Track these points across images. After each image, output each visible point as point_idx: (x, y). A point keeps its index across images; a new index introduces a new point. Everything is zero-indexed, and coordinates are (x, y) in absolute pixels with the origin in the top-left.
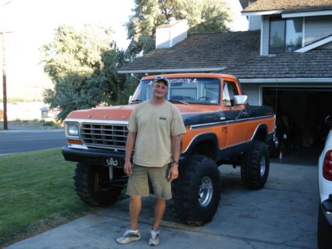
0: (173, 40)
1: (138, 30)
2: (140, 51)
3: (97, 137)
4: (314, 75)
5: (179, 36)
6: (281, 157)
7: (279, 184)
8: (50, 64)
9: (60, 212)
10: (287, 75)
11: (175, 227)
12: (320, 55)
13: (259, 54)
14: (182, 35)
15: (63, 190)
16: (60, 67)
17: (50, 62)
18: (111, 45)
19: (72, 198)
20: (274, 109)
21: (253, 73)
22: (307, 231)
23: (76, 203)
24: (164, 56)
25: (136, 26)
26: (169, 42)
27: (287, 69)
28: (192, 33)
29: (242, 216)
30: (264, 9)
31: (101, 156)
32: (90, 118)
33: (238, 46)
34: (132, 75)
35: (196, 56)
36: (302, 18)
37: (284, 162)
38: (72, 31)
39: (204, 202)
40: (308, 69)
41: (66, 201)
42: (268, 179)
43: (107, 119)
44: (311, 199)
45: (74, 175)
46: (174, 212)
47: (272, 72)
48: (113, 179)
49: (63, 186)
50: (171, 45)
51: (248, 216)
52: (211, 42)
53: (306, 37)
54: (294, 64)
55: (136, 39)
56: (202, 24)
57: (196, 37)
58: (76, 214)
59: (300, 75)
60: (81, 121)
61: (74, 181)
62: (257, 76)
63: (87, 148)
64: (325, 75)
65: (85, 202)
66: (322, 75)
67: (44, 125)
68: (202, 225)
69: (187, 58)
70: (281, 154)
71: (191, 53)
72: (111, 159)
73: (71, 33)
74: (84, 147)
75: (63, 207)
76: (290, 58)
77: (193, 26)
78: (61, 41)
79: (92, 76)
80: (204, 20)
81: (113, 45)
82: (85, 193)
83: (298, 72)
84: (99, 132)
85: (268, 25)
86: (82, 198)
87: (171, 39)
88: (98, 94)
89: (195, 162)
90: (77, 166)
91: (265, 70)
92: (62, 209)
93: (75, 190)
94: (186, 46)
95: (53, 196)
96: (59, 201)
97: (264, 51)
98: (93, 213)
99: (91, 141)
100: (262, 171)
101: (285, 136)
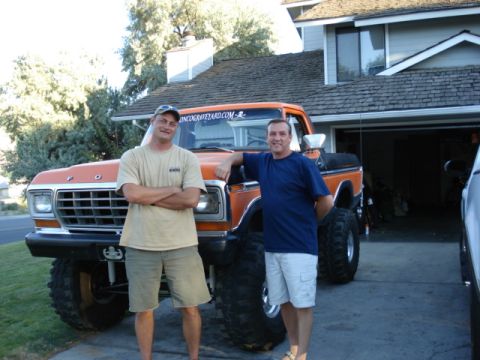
0: (194, 69)
1: (139, 58)
2: (143, 89)
3: (84, 212)
4: (412, 106)
5: (201, 64)
6: (367, 233)
7: (375, 272)
8: (7, 114)
9: (28, 344)
10: (371, 107)
11: (225, 355)
12: (415, 77)
13: (323, 83)
14: (206, 61)
15: (33, 307)
16: (23, 116)
17: (7, 110)
18: (100, 82)
19: (47, 319)
20: (359, 158)
21: (320, 107)
22: (443, 344)
23: (55, 328)
24: (181, 94)
25: (136, 53)
26: (187, 72)
27: (371, 100)
28: (220, 59)
29: (331, 328)
30: (327, 15)
31: (93, 244)
32: (71, 180)
33: (290, 74)
34: (134, 122)
35: (229, 90)
36: (383, 26)
37: (373, 239)
38: (40, 63)
39: (271, 311)
40: (402, 98)
41: (37, 325)
42: (359, 267)
43: (100, 180)
44: (430, 293)
45: (50, 281)
46: (223, 331)
47: (348, 105)
48: (114, 283)
49: (33, 300)
50: (190, 78)
51: (341, 328)
52: (249, 70)
53: (391, 53)
54: (379, 91)
55: (138, 72)
56: (235, 45)
57: (227, 64)
58: (57, 345)
59: (391, 107)
60: (55, 187)
61: (49, 290)
62: (326, 111)
63: (68, 233)
64: (429, 105)
65: (70, 324)
66: (424, 105)
67: (3, 210)
68: (271, 349)
69: (216, 95)
70: (367, 229)
71: (222, 87)
72: (111, 248)
73: (37, 66)
74: (64, 231)
75: (33, 335)
76: (371, 84)
77: (221, 48)
78: (23, 77)
79: (75, 128)
80: (237, 40)
81: (103, 83)
82: (70, 309)
83: (387, 102)
84: (88, 203)
85: (334, 39)
86: (65, 317)
87: (191, 67)
88: (82, 155)
89: (254, 244)
90: (53, 264)
91: (337, 102)
92: (32, 339)
93: (53, 305)
94: (214, 77)
95: (16, 318)
96: (26, 325)
97: (329, 78)
98: (85, 341)
99: (74, 221)
100: (350, 253)
101: (371, 202)
